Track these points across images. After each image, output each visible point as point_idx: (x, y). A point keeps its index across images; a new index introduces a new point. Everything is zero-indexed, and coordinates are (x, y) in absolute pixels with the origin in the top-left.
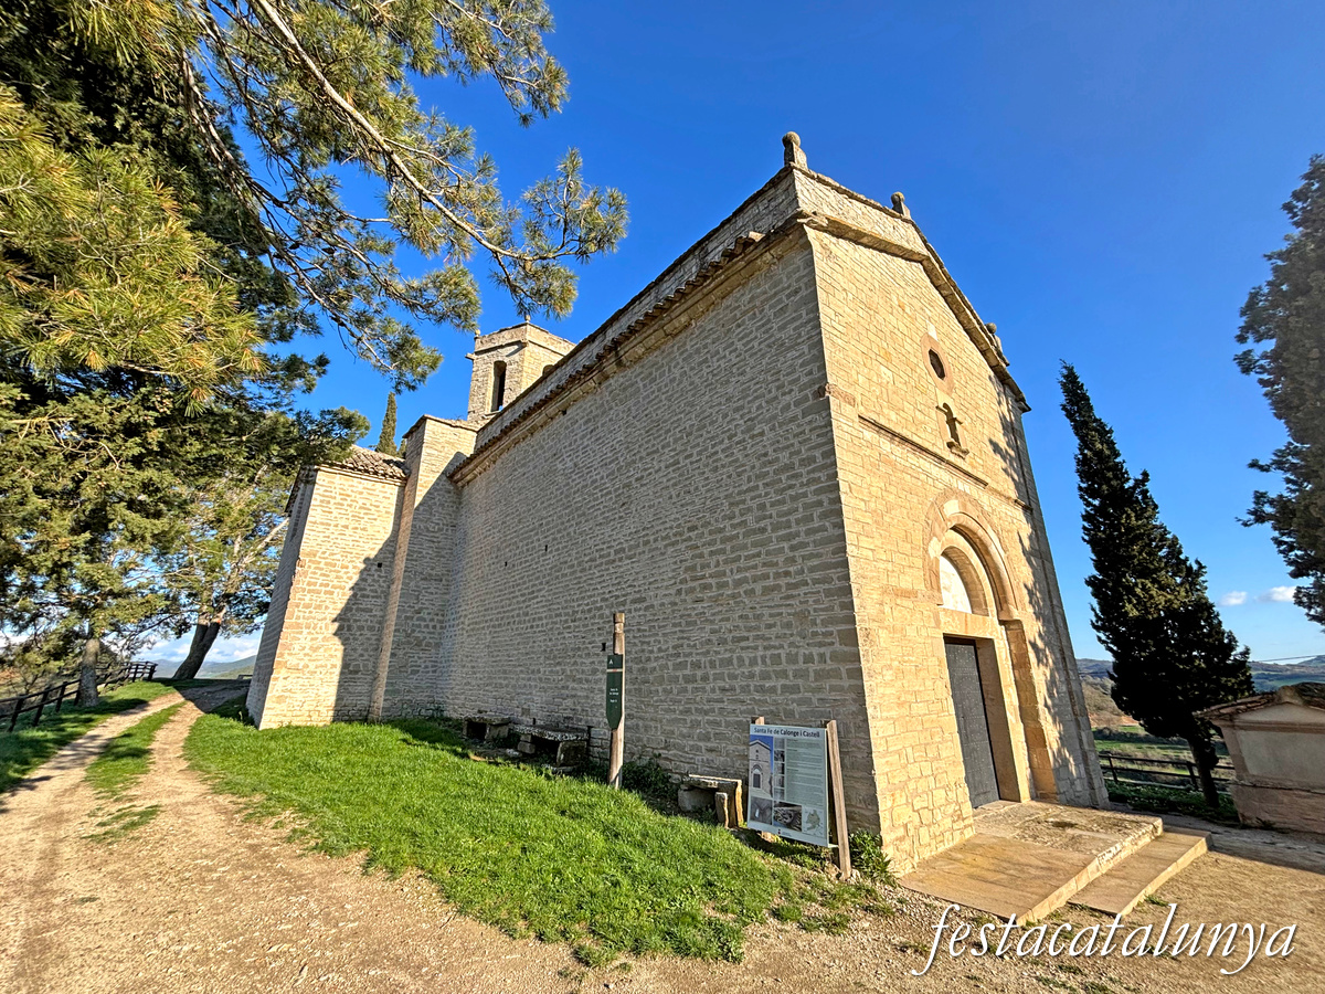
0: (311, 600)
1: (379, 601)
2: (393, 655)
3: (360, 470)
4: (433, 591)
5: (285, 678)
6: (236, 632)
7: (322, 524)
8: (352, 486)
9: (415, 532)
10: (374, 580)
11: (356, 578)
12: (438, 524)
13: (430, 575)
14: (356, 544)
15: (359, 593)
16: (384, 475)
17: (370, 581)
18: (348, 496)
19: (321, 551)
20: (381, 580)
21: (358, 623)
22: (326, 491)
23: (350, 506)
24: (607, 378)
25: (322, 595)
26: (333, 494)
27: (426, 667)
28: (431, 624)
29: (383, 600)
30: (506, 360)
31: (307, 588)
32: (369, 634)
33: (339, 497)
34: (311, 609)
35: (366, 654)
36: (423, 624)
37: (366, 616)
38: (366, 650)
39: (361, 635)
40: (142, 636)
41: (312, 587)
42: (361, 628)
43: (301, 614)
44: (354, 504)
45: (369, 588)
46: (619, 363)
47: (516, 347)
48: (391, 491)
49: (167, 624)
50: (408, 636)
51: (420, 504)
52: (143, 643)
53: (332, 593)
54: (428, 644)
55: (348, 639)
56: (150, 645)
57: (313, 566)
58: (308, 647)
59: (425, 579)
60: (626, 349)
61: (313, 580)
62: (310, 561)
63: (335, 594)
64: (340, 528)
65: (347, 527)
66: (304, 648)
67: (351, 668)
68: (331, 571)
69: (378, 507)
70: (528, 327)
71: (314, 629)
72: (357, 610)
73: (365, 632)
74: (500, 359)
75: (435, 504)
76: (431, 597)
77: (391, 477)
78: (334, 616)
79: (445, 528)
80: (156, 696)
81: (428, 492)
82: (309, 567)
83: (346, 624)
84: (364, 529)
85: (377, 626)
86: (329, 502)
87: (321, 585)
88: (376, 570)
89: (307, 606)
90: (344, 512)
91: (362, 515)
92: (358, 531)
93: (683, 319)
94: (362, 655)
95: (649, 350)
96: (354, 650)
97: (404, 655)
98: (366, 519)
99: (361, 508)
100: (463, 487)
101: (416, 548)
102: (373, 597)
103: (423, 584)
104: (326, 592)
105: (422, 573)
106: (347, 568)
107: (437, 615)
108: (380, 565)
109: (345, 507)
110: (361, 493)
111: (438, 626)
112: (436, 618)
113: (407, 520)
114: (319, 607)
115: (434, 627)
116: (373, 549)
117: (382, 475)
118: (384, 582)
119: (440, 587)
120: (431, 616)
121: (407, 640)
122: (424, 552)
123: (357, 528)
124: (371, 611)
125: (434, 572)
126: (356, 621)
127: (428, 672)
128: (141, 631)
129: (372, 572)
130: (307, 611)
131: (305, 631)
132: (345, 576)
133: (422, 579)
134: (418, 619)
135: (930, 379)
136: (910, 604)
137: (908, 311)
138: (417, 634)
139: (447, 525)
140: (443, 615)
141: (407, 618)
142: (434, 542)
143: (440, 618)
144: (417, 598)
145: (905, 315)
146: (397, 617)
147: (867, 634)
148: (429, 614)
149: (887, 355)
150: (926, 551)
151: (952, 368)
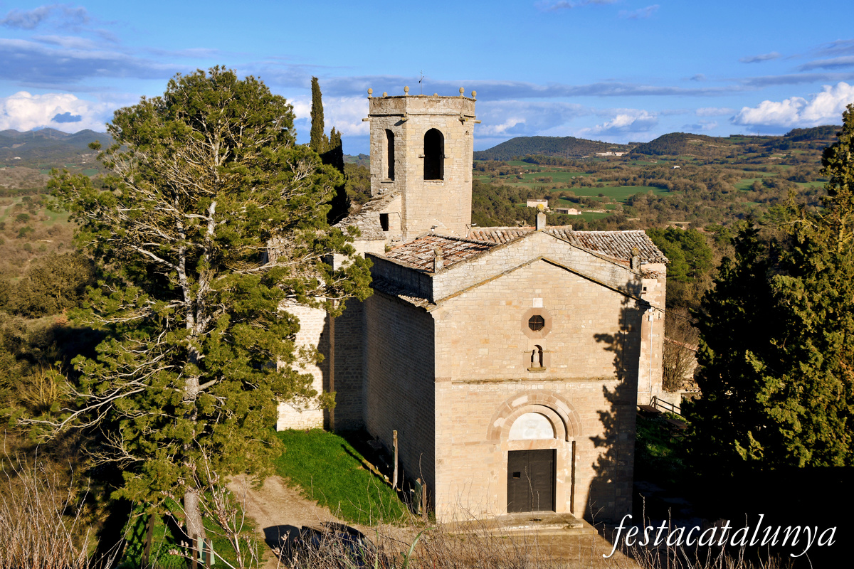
4: (353, 355)
12: (351, 312)
13: (350, 346)
27: (355, 400)
28: (355, 375)
30: (394, 130)
36: (350, 376)
47: (399, 119)
54: (355, 387)
59: (347, 349)
70: (408, 99)
74: (389, 128)
76: (352, 359)
84: (309, 313)
92: (306, 315)
103: (347, 352)
105: (345, 345)
106: (303, 339)
111: (359, 376)
112: (357, 371)
115: (357, 377)
116: (316, 325)
118: (326, 345)
119: (357, 352)
120: (354, 371)
122: (345, 332)
123: (304, 314)
125: (352, 344)
127: (356, 403)
133: (345, 349)
134: (347, 373)
135: (525, 337)
136: (474, 447)
137: (515, 303)
138: (347, 382)
139: (356, 312)
140: (361, 370)
141: (340, 373)
142: (349, 324)
143: (360, 371)
144: (344, 361)
145: (511, 308)
146: (335, 373)
147: (440, 461)
148: (353, 369)
149: (486, 341)
150: (492, 425)
151: (554, 317)
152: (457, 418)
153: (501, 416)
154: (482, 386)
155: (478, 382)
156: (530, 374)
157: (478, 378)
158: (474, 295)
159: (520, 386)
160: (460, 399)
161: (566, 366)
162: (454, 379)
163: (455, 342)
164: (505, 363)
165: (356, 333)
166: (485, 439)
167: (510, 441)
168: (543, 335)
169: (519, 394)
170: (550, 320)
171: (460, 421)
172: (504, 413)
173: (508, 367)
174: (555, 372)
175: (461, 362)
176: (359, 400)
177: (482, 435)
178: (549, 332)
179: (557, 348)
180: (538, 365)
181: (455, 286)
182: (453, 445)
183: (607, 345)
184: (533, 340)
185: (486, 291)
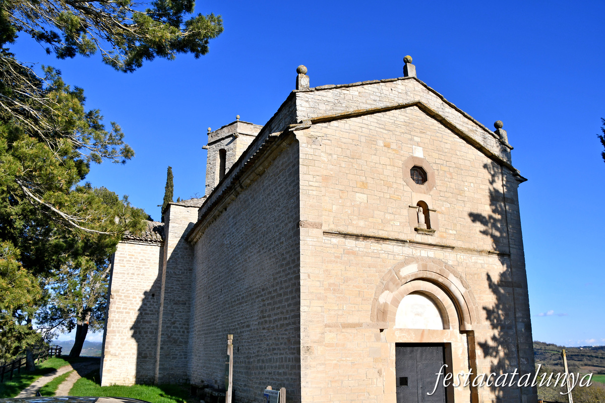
0: (119, 317)
1: (155, 317)
2: (162, 348)
3: (138, 240)
4: (182, 310)
5: (111, 360)
6: (98, 329)
7: (121, 273)
8: (135, 249)
9: (169, 276)
10: (151, 304)
11: (140, 303)
12: (181, 270)
13: (179, 301)
14: (139, 283)
15: (144, 312)
16: (151, 241)
17: (148, 305)
18: (133, 255)
19: (122, 289)
20: (155, 304)
21: (144, 330)
22: (121, 254)
23: (134, 261)
24: (239, 194)
25: (124, 314)
26: (125, 256)
27: (181, 355)
28: (182, 330)
29: (157, 316)
30: (226, 148)
31: (116, 311)
32: (150, 336)
33: (128, 257)
34: (119, 322)
35: (150, 347)
36: (177, 330)
37: (148, 325)
38: (150, 345)
39: (146, 336)
40: (52, 331)
41: (119, 310)
42: (146, 332)
43: (115, 325)
44: (137, 260)
45: (148, 309)
46: (242, 187)
47: (231, 138)
48: (156, 249)
49: (63, 324)
50: (169, 337)
51: (170, 258)
52: (53, 335)
53: (129, 313)
54: (181, 342)
55: (139, 339)
56: (56, 337)
57: (118, 298)
58: (120, 343)
59: (176, 304)
60: (243, 180)
61: (119, 306)
62: (117, 295)
63: (131, 313)
64: (130, 275)
65: (133, 274)
66: (118, 344)
67: (143, 355)
68: (128, 300)
69: (149, 260)
70: (238, 123)
71: (122, 333)
72: (144, 322)
73: (149, 335)
74: (222, 147)
75: (179, 258)
76: (180, 314)
77: (155, 241)
78: (131, 326)
79: (185, 271)
80: (60, 366)
81: (174, 251)
82: (116, 299)
83: (138, 330)
84: (143, 275)
85: (155, 331)
86: (123, 260)
87: (123, 308)
88: (151, 299)
89: (117, 321)
90: (131, 265)
91: (141, 266)
92: (140, 276)
93: (261, 168)
94: (148, 348)
95: (253, 181)
96: (144, 345)
97: (168, 348)
98: (144, 269)
99: (140, 262)
100: (194, 245)
101: (170, 285)
102: (151, 314)
103: (175, 307)
104: (126, 313)
105: (174, 300)
106: (136, 298)
107: (185, 325)
108: (153, 295)
109: (132, 262)
110: (140, 253)
111: (186, 331)
112: (184, 326)
113: (165, 267)
114: (123, 321)
115: (183, 332)
116: (149, 286)
117: (150, 241)
118: (156, 305)
119: (185, 308)
120: (181, 326)
121: (169, 340)
122: (175, 287)
123: (139, 274)
124: (150, 322)
125: (181, 299)
126: (143, 328)
127: (182, 358)
128: (51, 329)
129: (150, 300)
130: (118, 323)
131: (118, 334)
132: (135, 303)
133: (174, 304)
134: (174, 327)
135: (407, 188)
136: (354, 331)
137: (394, 146)
138: (174, 336)
139: (186, 270)
140: (188, 325)
141: (167, 327)
142: (179, 281)
143: (186, 326)
144: (172, 315)
145: (390, 151)
146: (163, 326)
147: (308, 349)
148: (180, 324)
149: (364, 185)
150: (376, 299)
151: (436, 172)
152: (330, 285)
153: (387, 288)
154: (362, 243)
155: (357, 236)
156: (418, 235)
157: (355, 232)
158: (347, 126)
159: (407, 250)
160: (333, 259)
161: (455, 232)
162: (325, 228)
163: (326, 178)
164: (388, 217)
165: (186, 289)
166: (368, 320)
167: (397, 329)
168: (427, 189)
169: (407, 261)
170: (433, 174)
171: (334, 290)
172: (391, 285)
173: (392, 223)
174: (444, 238)
175: (335, 207)
176: (184, 355)
177: (363, 315)
178: (433, 187)
179: (443, 208)
180: (425, 227)
181: (324, 111)
182: (326, 326)
183: (483, 228)
184: (418, 193)
185: (360, 125)
